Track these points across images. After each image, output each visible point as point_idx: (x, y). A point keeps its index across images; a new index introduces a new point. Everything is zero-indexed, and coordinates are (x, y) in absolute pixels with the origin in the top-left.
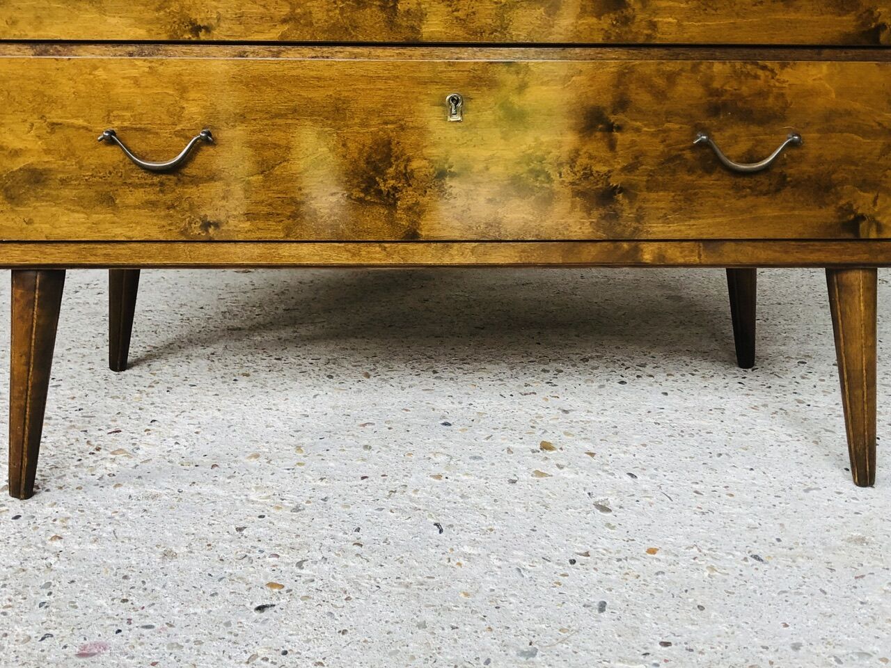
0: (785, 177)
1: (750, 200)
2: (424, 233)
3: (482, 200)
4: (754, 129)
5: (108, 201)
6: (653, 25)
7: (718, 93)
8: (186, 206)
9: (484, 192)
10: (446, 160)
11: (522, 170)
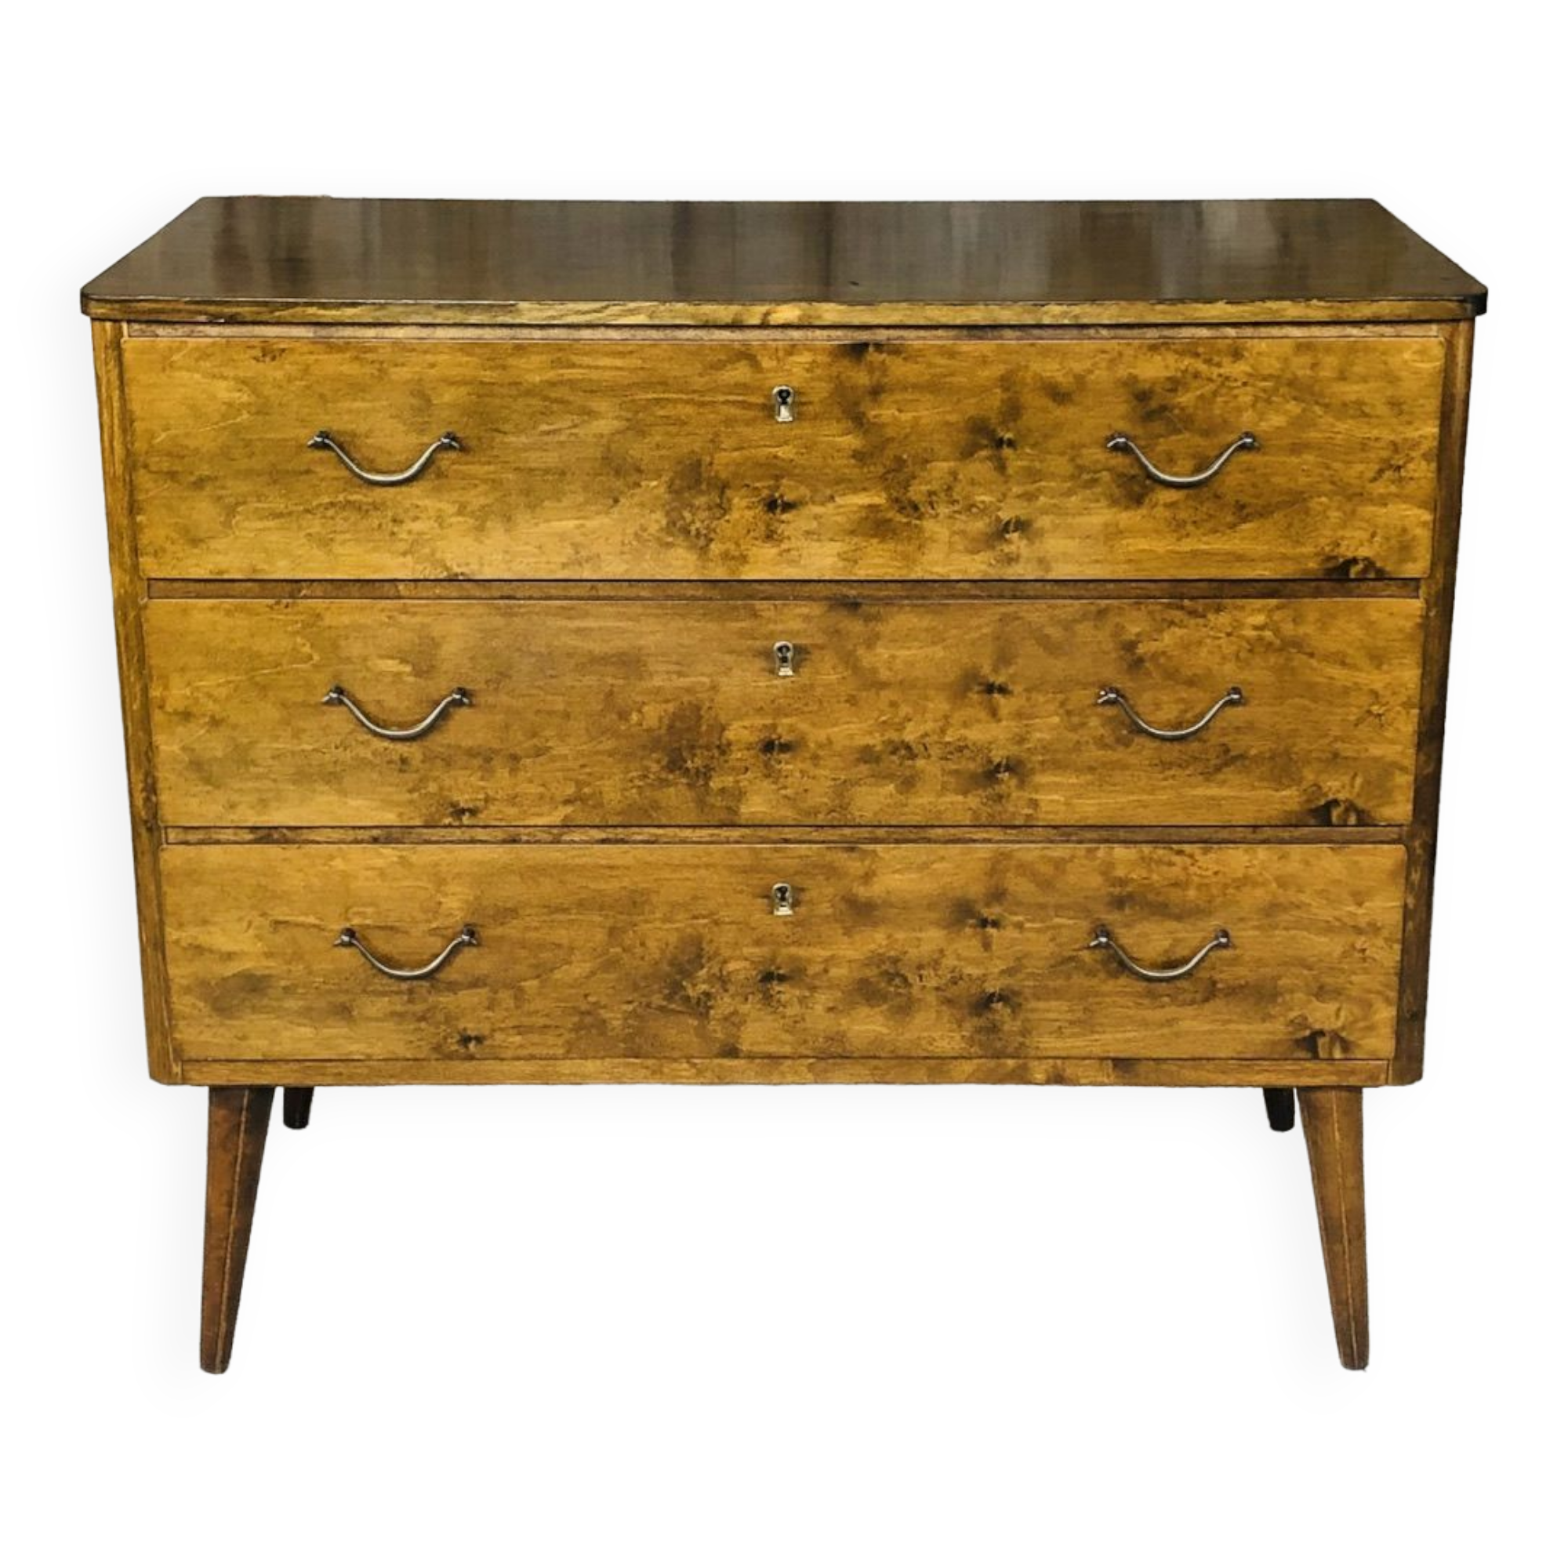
0: (1214, 983)
1: (1171, 1011)
2: (744, 1047)
3: (819, 1009)
4: (1173, 925)
5: (344, 1012)
6: (1034, 804)
7: (1122, 882)
8: (440, 1017)
9: (822, 999)
10: (773, 960)
11: (871, 973)
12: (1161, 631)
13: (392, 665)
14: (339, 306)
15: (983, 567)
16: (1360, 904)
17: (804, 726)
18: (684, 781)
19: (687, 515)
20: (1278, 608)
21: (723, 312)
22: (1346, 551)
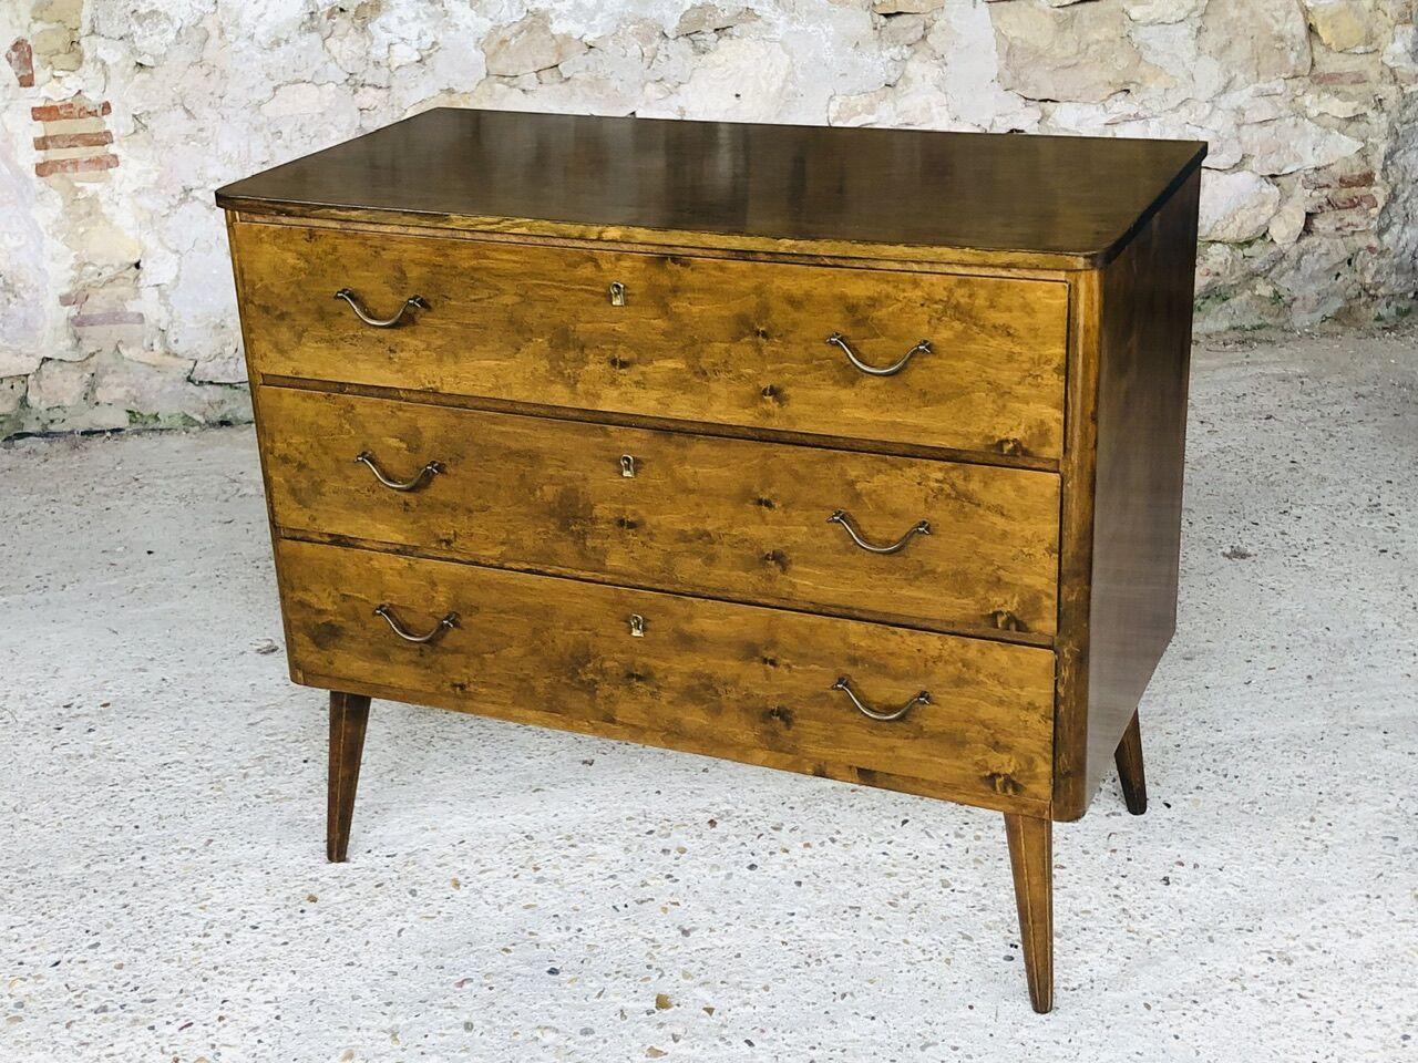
1: (893, 741)
2: (618, 718)
3: (663, 701)
4: (891, 682)
5: (385, 656)
6: (793, 585)
7: (855, 647)
8: (439, 669)
9: (665, 696)
10: (633, 664)
11: (695, 682)
12: (872, 477)
13: (394, 442)
14: (348, 209)
15: (751, 418)
16: (1021, 688)
17: (642, 512)
18: (570, 538)
19: (561, 363)
20: (953, 469)
21: (575, 230)
22: (1000, 434)
